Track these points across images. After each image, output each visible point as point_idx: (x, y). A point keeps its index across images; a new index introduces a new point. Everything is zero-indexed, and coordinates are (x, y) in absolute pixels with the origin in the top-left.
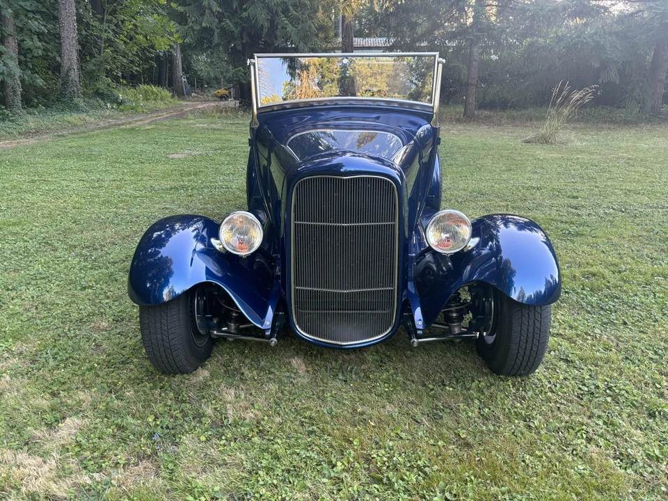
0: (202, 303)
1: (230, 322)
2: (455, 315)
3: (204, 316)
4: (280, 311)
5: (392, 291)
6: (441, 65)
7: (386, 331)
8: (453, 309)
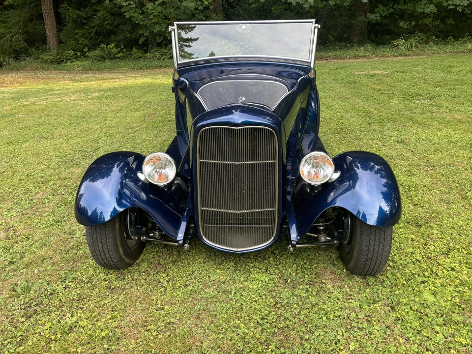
0: (133, 217)
1: (155, 231)
2: (321, 228)
3: (135, 227)
4: (192, 224)
5: (274, 211)
6: (316, 30)
7: (269, 240)
8: (321, 224)
